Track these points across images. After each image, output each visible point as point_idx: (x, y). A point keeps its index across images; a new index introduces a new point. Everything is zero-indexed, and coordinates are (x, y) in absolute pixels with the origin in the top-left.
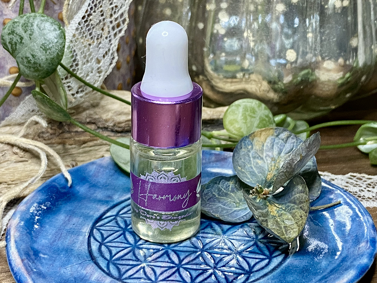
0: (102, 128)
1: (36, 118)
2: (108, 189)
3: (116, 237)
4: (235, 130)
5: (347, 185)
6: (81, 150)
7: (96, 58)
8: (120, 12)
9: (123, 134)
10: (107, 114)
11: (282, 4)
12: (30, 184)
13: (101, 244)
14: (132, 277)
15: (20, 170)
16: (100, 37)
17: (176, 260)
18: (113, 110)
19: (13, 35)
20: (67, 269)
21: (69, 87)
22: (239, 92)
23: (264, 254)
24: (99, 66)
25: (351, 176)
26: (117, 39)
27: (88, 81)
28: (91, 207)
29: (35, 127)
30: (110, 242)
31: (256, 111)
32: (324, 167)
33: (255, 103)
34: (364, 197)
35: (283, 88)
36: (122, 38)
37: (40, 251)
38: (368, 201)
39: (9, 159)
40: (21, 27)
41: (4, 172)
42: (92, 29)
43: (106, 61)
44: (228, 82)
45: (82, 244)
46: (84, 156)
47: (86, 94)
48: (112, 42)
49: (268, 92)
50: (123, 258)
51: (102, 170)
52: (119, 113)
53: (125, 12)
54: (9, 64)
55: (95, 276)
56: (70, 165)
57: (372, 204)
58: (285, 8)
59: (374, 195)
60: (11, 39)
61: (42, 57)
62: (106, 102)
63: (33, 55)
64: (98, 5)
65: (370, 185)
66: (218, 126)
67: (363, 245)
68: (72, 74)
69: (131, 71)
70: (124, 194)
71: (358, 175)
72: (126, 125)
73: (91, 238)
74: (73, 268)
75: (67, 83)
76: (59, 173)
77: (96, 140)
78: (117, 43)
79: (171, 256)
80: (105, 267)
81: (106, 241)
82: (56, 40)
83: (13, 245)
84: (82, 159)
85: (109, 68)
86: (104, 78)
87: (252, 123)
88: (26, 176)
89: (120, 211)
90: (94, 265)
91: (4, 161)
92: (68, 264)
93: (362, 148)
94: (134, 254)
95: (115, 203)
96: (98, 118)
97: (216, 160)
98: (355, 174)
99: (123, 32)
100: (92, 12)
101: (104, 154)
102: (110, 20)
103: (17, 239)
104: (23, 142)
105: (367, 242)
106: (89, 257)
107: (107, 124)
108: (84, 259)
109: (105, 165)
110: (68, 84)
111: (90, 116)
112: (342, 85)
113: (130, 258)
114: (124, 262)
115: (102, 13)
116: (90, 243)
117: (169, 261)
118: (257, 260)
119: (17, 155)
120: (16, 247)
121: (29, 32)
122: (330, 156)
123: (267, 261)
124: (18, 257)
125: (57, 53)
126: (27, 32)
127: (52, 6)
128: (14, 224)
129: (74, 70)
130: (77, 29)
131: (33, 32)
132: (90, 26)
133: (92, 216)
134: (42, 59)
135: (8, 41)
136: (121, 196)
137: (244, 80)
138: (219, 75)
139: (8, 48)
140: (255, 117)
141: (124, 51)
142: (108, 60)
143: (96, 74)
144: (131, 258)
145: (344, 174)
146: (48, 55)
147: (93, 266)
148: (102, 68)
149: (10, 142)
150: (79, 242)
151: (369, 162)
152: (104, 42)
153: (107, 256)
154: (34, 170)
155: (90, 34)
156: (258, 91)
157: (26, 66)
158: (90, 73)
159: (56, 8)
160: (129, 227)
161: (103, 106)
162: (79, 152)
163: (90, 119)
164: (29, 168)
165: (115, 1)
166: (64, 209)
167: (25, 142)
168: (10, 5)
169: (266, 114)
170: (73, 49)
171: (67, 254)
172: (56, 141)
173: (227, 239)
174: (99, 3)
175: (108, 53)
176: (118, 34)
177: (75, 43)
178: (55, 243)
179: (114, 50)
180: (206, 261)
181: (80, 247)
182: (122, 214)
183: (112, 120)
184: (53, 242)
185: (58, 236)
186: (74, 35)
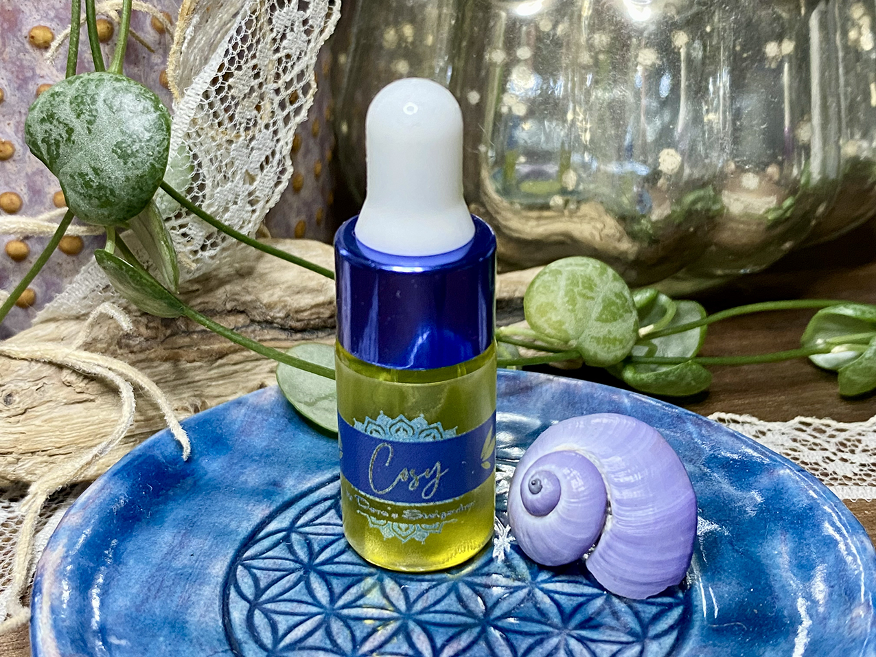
0: (259, 323)
1: (107, 308)
2: (272, 464)
3: (287, 586)
4: (550, 325)
5: (795, 445)
6: (214, 373)
7: (244, 171)
8: (297, 70)
9: (307, 335)
10: (271, 292)
11: (652, 51)
12: (96, 455)
13: (253, 605)
15: (76, 421)
16: (251, 124)
17: (427, 652)
18: (283, 283)
19: (51, 123)
21: (184, 236)
22: (556, 238)
23: (628, 632)
24: (252, 188)
25: (800, 423)
26: (290, 129)
27: (227, 223)
28: (232, 510)
30: (273, 600)
31: (595, 285)
33: (595, 267)
34: (835, 476)
35: (651, 232)
36: (302, 125)
37: (111, 629)
38: (845, 485)
39: (51, 397)
40: (68, 104)
41: (40, 429)
42: (233, 108)
43: (267, 178)
44: (532, 218)
45: (208, 607)
46: (221, 385)
47: (224, 249)
48: (281, 135)
49: (619, 240)
50: (303, 644)
51: (259, 417)
52: (297, 290)
53: (307, 67)
54: (52, 184)
56: (189, 407)
57: (855, 491)
58: (658, 58)
59: (857, 471)
60: (46, 131)
61: (116, 173)
62: (269, 265)
63: (95, 170)
64: (246, 53)
65: (844, 445)
66: (510, 312)
68: (188, 206)
69: (323, 191)
71: (815, 422)
72: (312, 314)
73: (229, 590)
75: (181, 226)
76: (163, 428)
78: (290, 138)
79: (415, 638)
81: (264, 597)
82: (147, 135)
84: (215, 392)
85: (273, 193)
86: (264, 214)
87: (587, 315)
88: (90, 436)
89: (298, 518)
91: (42, 400)
93: (819, 359)
94: (329, 634)
95: (288, 495)
96: (251, 302)
97: (508, 391)
98: (808, 420)
99: (304, 113)
100: (233, 68)
101: (265, 378)
102: (275, 86)
103: (56, 603)
104: (83, 360)
106: (224, 641)
107: (271, 314)
108: (213, 648)
109: (268, 407)
110: (183, 230)
111: (232, 297)
112: (776, 223)
113: (318, 644)
114: (304, 655)
115: (256, 71)
117: (411, 652)
118: (615, 648)
119: (70, 388)
120: (52, 625)
121: (86, 117)
122: (750, 377)
123: (637, 648)
125: (151, 164)
126: (82, 116)
127: (146, 56)
128: (50, 563)
129: (195, 198)
130: (201, 107)
131: (95, 116)
132: (229, 100)
133: (235, 532)
134: (116, 178)
135: (40, 136)
136: (300, 479)
137: (566, 212)
138: (512, 203)
139: (41, 153)
140: (593, 298)
141: (307, 151)
142: (272, 175)
143: (244, 207)
144: (322, 645)
145: (785, 421)
146: (129, 169)
148: (257, 193)
149: (54, 360)
150: (202, 602)
151: (835, 391)
152: (261, 135)
153: (267, 638)
154: (107, 421)
155: (231, 118)
156: (598, 238)
157: (81, 194)
158: (230, 204)
159: (156, 59)
160: (318, 561)
161: (262, 276)
162: (207, 377)
163: (234, 303)
164: (96, 417)
165: (285, 42)
166: (172, 516)
167: (87, 361)
168: (48, 54)
169: (617, 290)
170: (192, 153)
171: (173, 637)
172: (158, 353)
173: (542, 590)
174: (249, 48)
175: (271, 160)
176: (292, 118)
177: (195, 139)
178: (148, 606)
179: (283, 154)
180: (496, 650)
181: (205, 617)
182: (302, 526)
183: (283, 304)
184: (143, 603)
185: (155, 586)
186: (194, 122)
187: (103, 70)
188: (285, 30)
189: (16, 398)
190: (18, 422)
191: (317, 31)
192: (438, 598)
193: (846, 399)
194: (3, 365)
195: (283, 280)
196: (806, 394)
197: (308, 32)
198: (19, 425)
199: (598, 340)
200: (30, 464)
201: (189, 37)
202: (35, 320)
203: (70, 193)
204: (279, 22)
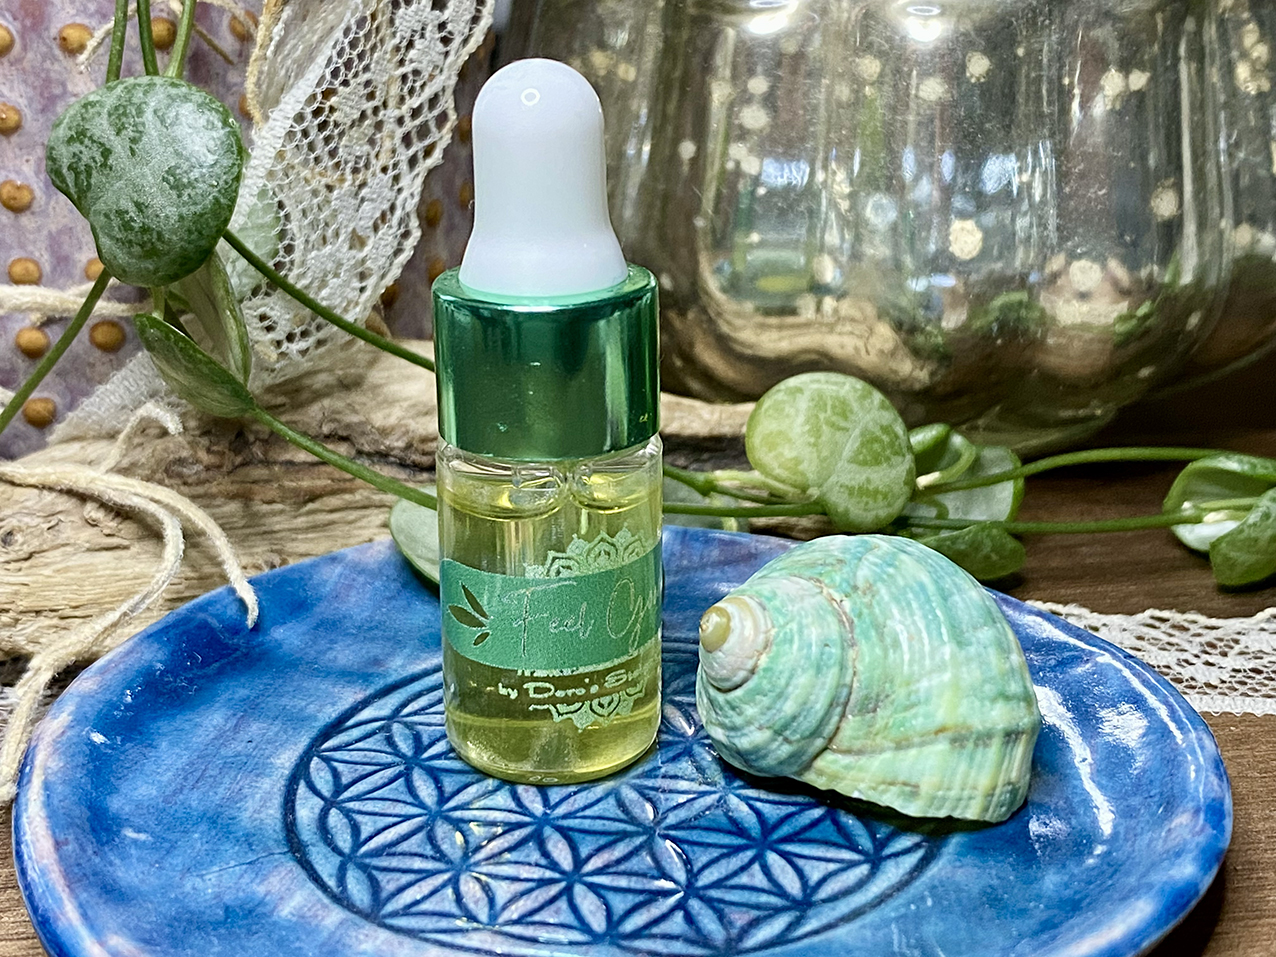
0: (369, 455)
1: (152, 410)
2: (373, 639)
3: (380, 782)
4: (781, 464)
5: (1139, 644)
6: (301, 521)
7: (350, 229)
8: (428, 92)
10: (387, 411)
11: (938, 80)
12: (125, 614)
13: (329, 803)
14: (414, 909)
15: (101, 573)
16: (362, 164)
17: (566, 862)
18: (405, 400)
19: (82, 143)
20: (208, 877)
21: (263, 318)
23: (853, 848)
24: (361, 255)
25: (1152, 618)
26: (418, 175)
27: (324, 303)
28: (312, 691)
29: (160, 444)
30: (358, 798)
31: (851, 412)
32: (1069, 592)
33: (854, 388)
34: (1193, 683)
36: (434, 173)
37: (127, 820)
38: (1206, 694)
39: (68, 538)
40: (106, 116)
41: (49, 580)
42: (336, 139)
43: (383, 243)
44: (770, 327)
45: (265, 802)
46: (312, 539)
47: (319, 342)
48: (404, 182)
49: (894, 356)
50: (393, 850)
51: (361, 579)
52: (425, 410)
53: (444, 90)
54: (85, 248)
55: (293, 904)
56: (262, 564)
57: (1219, 702)
58: (946, 90)
59: (1225, 677)
60: (75, 155)
61: (167, 210)
62: (386, 374)
63: (139, 206)
64: (356, 62)
65: (1213, 646)
67: (1182, 820)
68: (273, 280)
70: (424, 655)
71: (1175, 617)
73: (297, 785)
74: (226, 876)
76: (222, 584)
77: (351, 491)
78: (417, 186)
79: (550, 846)
80: (331, 876)
81: (347, 794)
82: (211, 159)
83: (35, 797)
84: (302, 548)
85: (391, 264)
86: (378, 295)
87: (835, 452)
88: (120, 595)
89: (404, 705)
90: (298, 871)
91: (55, 543)
92: (212, 863)
93: (1190, 535)
94: (431, 839)
95: (390, 680)
96: (361, 423)
97: (723, 559)
98: (1165, 614)
99: (437, 155)
100: (337, 83)
101: (373, 533)
102: (397, 113)
103: (52, 778)
104: (115, 486)
105: (1197, 811)
106: (284, 842)
107: (387, 442)
108: (266, 848)
109: (374, 567)
110: (262, 311)
111: (332, 416)
112: (1128, 339)
113: (415, 849)
114: (394, 862)
115: (370, 89)
116: (293, 801)
117: (543, 862)
118: (832, 867)
119: (96, 528)
120: (43, 803)
121: (130, 132)
122: (1089, 561)
123: (864, 869)
124: (43, 833)
125: (216, 198)
126: (124, 132)
128: (49, 732)
129: (279, 265)
130: (290, 134)
131: (141, 133)
132: (331, 127)
133: (313, 718)
134: (167, 217)
135: (65, 162)
136: (413, 658)
138: (742, 305)
139: (67, 185)
140: (846, 430)
141: (452, 228)
142: (390, 238)
143: (350, 281)
144: (419, 850)
145: (1131, 613)
146: (185, 204)
147: (291, 871)
148: (368, 264)
149: (75, 488)
150: (258, 796)
151: (1212, 580)
152: (378, 182)
153: (344, 841)
154: (146, 577)
155: (333, 154)
157: (118, 240)
158: (330, 276)
159: (235, 76)
160: (425, 755)
161: (376, 387)
162: (293, 526)
163: (333, 426)
164: (130, 571)
165: (412, 54)
166: (226, 696)
167: (120, 487)
168: (82, 58)
169: (885, 423)
170: (276, 200)
171: (213, 833)
172: (222, 487)
173: (738, 796)
174: (361, 56)
175: (389, 216)
176: (421, 160)
177: (281, 180)
178: (181, 797)
179: (408, 209)
180: (663, 863)
181: (259, 812)
182: (408, 715)
183: (403, 429)
184: (175, 793)
185: (193, 775)
186: (280, 155)
187: (156, 73)
188: (412, 36)
189: (19, 537)
190: (20, 570)
191: (458, 40)
192: (589, 801)
193: (1225, 590)
194: (3, 493)
195: (404, 396)
196: (1168, 585)
197: (446, 41)
198: (20, 573)
199: (851, 491)
200: (32, 628)
201: (277, 38)
202: (51, 438)
203: (105, 241)
204: (405, 24)
